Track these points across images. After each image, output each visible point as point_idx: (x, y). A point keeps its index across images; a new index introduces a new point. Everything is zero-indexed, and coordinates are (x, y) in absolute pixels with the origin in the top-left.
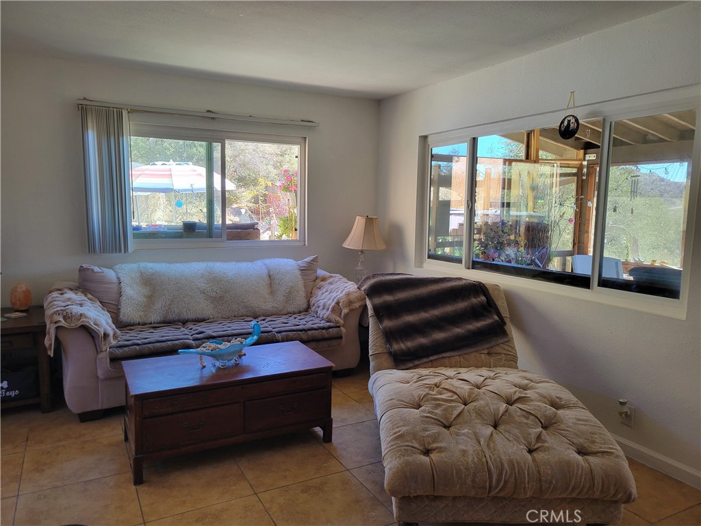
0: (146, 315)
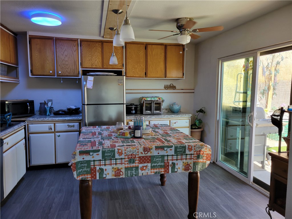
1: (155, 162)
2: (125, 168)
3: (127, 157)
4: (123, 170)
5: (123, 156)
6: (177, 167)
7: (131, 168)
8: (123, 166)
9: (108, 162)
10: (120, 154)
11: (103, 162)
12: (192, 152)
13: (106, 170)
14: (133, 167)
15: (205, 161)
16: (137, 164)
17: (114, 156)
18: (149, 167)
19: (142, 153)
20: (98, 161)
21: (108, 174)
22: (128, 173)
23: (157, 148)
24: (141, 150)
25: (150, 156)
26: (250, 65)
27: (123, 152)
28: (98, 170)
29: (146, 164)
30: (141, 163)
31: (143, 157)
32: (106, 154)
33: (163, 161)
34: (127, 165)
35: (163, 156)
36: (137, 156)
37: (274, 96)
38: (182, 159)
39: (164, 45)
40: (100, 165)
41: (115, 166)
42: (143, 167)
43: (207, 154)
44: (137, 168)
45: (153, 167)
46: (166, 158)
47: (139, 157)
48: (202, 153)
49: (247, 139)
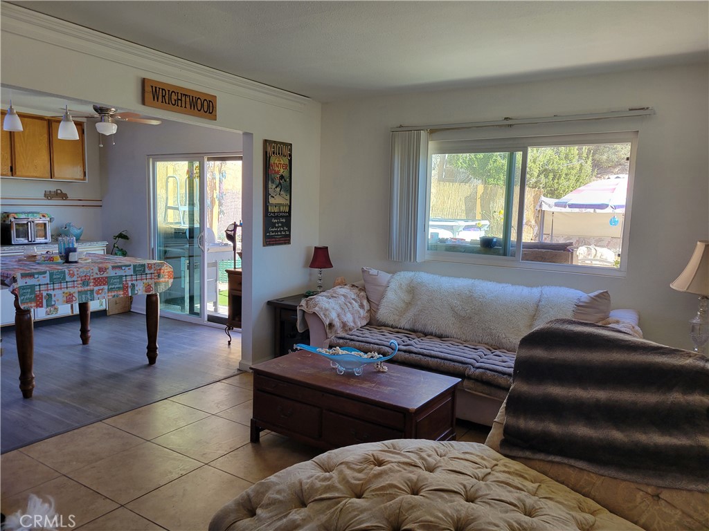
0: (399, 319)
1: (113, 284)
2: (79, 292)
3: (79, 279)
4: (76, 295)
5: (75, 278)
6: (136, 288)
7: (85, 292)
8: (76, 290)
9: (56, 286)
10: (72, 275)
11: (51, 287)
12: (152, 271)
13: (55, 295)
14: (88, 291)
15: (167, 279)
16: (92, 287)
17: (64, 278)
18: (106, 291)
19: (97, 274)
20: (45, 284)
21: (58, 300)
22: (82, 297)
23: (114, 268)
24: (96, 270)
25: (106, 277)
26: (195, 172)
27: (76, 273)
28: (45, 297)
29: (102, 287)
30: (97, 285)
31: (99, 278)
32: (54, 277)
33: (121, 282)
34: (80, 289)
35: (121, 277)
36: (91, 278)
37: (220, 216)
38: (142, 280)
39: (46, 120)
40: (48, 290)
41: (66, 291)
42: (99, 290)
43: (169, 272)
44: (92, 291)
45: (109, 290)
46: (124, 279)
47: (94, 279)
48: (162, 271)
49: (197, 276)
